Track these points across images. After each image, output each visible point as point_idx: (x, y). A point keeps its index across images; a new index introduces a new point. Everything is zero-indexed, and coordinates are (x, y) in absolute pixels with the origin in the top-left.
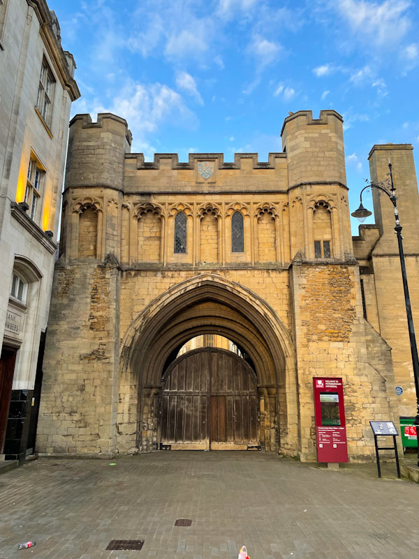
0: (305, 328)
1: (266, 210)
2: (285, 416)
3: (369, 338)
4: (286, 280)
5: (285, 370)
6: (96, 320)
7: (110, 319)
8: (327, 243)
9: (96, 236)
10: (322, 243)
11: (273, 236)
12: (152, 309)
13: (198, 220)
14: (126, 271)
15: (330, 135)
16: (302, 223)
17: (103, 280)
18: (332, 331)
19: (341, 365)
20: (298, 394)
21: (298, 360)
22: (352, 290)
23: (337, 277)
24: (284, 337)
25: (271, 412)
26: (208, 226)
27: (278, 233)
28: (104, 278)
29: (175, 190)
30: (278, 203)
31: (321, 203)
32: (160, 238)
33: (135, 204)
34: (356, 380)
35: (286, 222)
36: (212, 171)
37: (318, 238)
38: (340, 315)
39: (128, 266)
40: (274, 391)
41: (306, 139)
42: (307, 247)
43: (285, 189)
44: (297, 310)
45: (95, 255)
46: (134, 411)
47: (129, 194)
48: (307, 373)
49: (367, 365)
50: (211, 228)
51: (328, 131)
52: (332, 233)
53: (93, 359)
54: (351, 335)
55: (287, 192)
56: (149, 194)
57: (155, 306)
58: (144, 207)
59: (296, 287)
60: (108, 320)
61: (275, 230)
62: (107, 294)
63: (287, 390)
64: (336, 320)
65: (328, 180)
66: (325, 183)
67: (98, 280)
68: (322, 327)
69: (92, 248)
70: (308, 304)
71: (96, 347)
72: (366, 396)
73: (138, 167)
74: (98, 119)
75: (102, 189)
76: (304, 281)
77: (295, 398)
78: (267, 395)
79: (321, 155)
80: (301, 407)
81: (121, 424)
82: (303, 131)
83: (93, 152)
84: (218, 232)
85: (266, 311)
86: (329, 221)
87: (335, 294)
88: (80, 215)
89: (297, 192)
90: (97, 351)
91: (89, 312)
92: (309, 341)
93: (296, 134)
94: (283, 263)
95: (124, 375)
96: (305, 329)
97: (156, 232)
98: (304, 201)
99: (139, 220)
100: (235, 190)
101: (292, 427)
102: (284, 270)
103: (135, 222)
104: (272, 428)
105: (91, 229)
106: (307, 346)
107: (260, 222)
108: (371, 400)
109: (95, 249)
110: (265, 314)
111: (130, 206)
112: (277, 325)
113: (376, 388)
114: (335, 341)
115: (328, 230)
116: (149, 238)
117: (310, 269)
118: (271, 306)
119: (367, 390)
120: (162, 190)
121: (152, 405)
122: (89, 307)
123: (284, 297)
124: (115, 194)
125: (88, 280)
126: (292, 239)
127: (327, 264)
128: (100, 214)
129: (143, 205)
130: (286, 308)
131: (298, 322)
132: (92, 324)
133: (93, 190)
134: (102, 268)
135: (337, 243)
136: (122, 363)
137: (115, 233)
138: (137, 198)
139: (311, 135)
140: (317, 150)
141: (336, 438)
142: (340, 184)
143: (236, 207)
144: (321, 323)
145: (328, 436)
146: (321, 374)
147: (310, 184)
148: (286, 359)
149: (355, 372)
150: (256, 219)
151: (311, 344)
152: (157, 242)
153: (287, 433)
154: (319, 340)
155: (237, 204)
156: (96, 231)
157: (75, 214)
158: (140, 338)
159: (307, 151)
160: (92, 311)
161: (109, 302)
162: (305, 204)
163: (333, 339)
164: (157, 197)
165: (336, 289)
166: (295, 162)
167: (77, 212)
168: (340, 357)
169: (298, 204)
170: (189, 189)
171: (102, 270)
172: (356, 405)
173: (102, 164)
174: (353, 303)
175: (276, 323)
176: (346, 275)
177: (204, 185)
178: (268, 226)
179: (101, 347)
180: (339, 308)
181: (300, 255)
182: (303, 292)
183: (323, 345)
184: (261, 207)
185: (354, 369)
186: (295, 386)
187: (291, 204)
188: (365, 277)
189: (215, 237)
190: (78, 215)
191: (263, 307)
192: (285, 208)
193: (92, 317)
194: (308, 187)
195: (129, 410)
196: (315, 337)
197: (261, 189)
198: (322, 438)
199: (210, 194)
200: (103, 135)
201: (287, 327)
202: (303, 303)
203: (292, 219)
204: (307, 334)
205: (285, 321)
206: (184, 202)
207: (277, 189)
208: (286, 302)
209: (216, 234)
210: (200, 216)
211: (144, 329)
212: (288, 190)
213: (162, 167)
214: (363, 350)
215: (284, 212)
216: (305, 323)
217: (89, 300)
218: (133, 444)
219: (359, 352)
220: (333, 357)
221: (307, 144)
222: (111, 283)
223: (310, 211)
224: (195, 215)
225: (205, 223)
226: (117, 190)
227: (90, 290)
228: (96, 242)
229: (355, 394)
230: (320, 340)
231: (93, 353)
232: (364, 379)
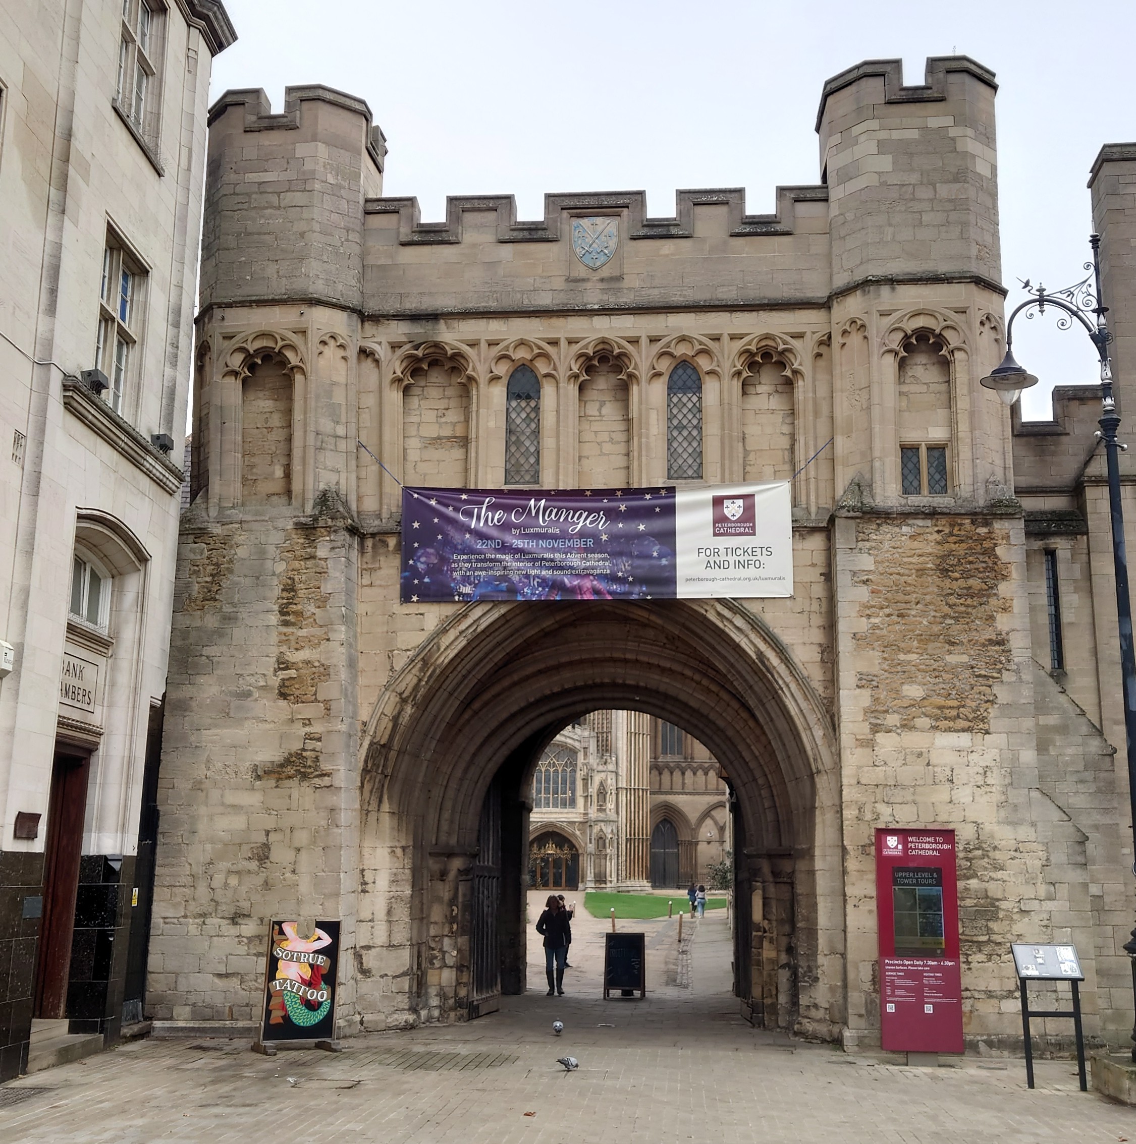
0: (866, 693)
1: (767, 355)
2: (812, 932)
3: (1052, 720)
4: (819, 558)
5: (813, 808)
6: (292, 673)
7: (332, 671)
8: (938, 451)
9: (289, 439)
10: (923, 452)
11: (786, 429)
12: (446, 640)
13: (572, 389)
14: (373, 535)
15: (952, 133)
16: (864, 395)
17: (310, 563)
18: (941, 701)
19: (963, 795)
20: (844, 872)
21: (845, 781)
22: (1004, 588)
23: (961, 549)
24: (812, 719)
25: (781, 922)
26: (602, 404)
27: (800, 422)
28: (313, 557)
29: (507, 303)
30: (799, 336)
31: (922, 334)
32: (465, 442)
33: (394, 346)
34: (1005, 836)
35: (822, 391)
36: (613, 243)
37: (912, 436)
38: (965, 658)
39: (377, 522)
40: (786, 866)
41: (883, 147)
42: (877, 464)
43: (821, 293)
44: (845, 644)
45: (289, 492)
46: (403, 914)
47: (376, 318)
48: (868, 816)
49: (1035, 794)
50: (611, 410)
51: (948, 121)
52: (952, 424)
53: (290, 777)
54: (993, 712)
55: (826, 305)
56: (434, 317)
57: (452, 634)
58: (420, 353)
59: (843, 580)
60: (325, 671)
61: (793, 413)
62: (323, 602)
63: (819, 864)
64: (953, 670)
65: (943, 268)
66: (935, 279)
67: (296, 564)
68: (914, 691)
69: (279, 472)
70: (875, 627)
71: (296, 746)
72: (1031, 881)
73: (404, 239)
74: (288, 104)
75: (304, 308)
76: (866, 562)
77: (838, 884)
78: (770, 878)
79: (925, 193)
80: (850, 908)
81: (368, 948)
82: (874, 124)
83: (274, 199)
84: (628, 420)
85: (763, 646)
86: (944, 387)
87: (952, 600)
88: (245, 381)
89: (853, 306)
90: (299, 756)
91: (274, 651)
92: (876, 728)
93: (856, 130)
94: (813, 509)
95: (373, 817)
96: (865, 698)
97: (454, 424)
98: (872, 332)
99: (406, 391)
100: (677, 299)
101: (826, 963)
102: (814, 530)
103: (394, 396)
104: (783, 967)
105: (276, 421)
106: (869, 744)
107: (751, 390)
108: (1042, 890)
109: (288, 476)
110: (760, 654)
111: (382, 352)
112: (793, 686)
113: (1060, 856)
114: (949, 730)
115: (942, 413)
116: (436, 441)
117: (885, 528)
118: (777, 631)
119: (1035, 864)
120: (471, 305)
121: (453, 902)
122: (274, 638)
123: (815, 606)
124: (338, 322)
125: (269, 564)
126: (839, 440)
127: (932, 514)
128: (298, 378)
129: (417, 348)
130: (817, 636)
131: (847, 677)
132: (283, 684)
133: (277, 310)
134: (308, 529)
135: (965, 452)
136: (367, 787)
137: (341, 430)
138: (399, 330)
139: (896, 135)
140: (914, 178)
141: (931, 987)
142: (978, 281)
143: (681, 350)
144: (911, 680)
145: (909, 983)
146: (906, 818)
147: (892, 282)
148: (817, 780)
149: (1003, 813)
150: (737, 385)
151: (880, 737)
152: (458, 453)
153: (816, 979)
154: (904, 726)
155: (683, 339)
156: (289, 425)
157: (231, 380)
158: (415, 720)
159: (884, 184)
160: (284, 648)
161: (327, 625)
162: (875, 341)
163: (944, 724)
164: (455, 323)
165: (955, 585)
166: (850, 216)
167: (235, 374)
168: (961, 776)
169: (855, 339)
170: (545, 300)
171: (307, 537)
172: (1003, 905)
173: (302, 235)
174: (1003, 622)
175: (789, 679)
176: (987, 544)
177: (588, 285)
178: (776, 403)
179: (310, 744)
180: (964, 638)
181: (859, 486)
182: (863, 593)
183: (915, 740)
184: (753, 348)
185: (1000, 806)
186: (839, 851)
187: (837, 340)
188: (1062, 546)
189: (622, 437)
190: (239, 383)
191: (753, 636)
192: (823, 349)
193: (283, 664)
194: (885, 290)
195: (389, 912)
196: (892, 719)
197: (753, 294)
198: (894, 987)
199: (605, 311)
200: (301, 150)
201: (821, 690)
202: (863, 625)
203: (838, 384)
204: (869, 712)
205: (816, 675)
206: (531, 337)
207: (799, 295)
208: (818, 620)
209: (621, 426)
210: (576, 376)
211: (424, 697)
212: (830, 298)
213: (469, 237)
214: (1028, 756)
215: (821, 363)
216: (865, 681)
217: (274, 619)
218: (403, 1001)
219: (1015, 759)
220: (942, 775)
221: (885, 163)
222: (330, 571)
223: (890, 359)
224: (562, 374)
225: (592, 394)
226: (343, 308)
227: (277, 591)
228: (289, 455)
229: (999, 875)
230: (907, 726)
231: (287, 762)
232: (1025, 833)
